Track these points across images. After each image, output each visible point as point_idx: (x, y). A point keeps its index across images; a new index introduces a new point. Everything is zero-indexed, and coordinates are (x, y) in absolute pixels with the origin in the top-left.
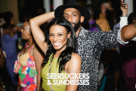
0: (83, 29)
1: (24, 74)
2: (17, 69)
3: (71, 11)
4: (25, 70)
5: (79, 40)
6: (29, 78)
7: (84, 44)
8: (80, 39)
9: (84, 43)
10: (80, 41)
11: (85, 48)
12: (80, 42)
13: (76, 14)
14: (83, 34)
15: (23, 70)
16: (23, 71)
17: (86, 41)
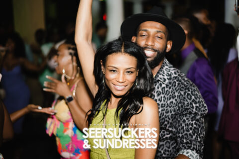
0: (167, 65)
1: (67, 135)
2: (52, 127)
3: (156, 28)
4: (68, 129)
5: (158, 88)
6: (78, 142)
7: (165, 103)
8: (160, 86)
9: (166, 100)
10: (157, 92)
11: (164, 109)
12: (159, 92)
13: (164, 35)
14: (166, 77)
15: (66, 128)
16: (65, 131)
17: (170, 99)
